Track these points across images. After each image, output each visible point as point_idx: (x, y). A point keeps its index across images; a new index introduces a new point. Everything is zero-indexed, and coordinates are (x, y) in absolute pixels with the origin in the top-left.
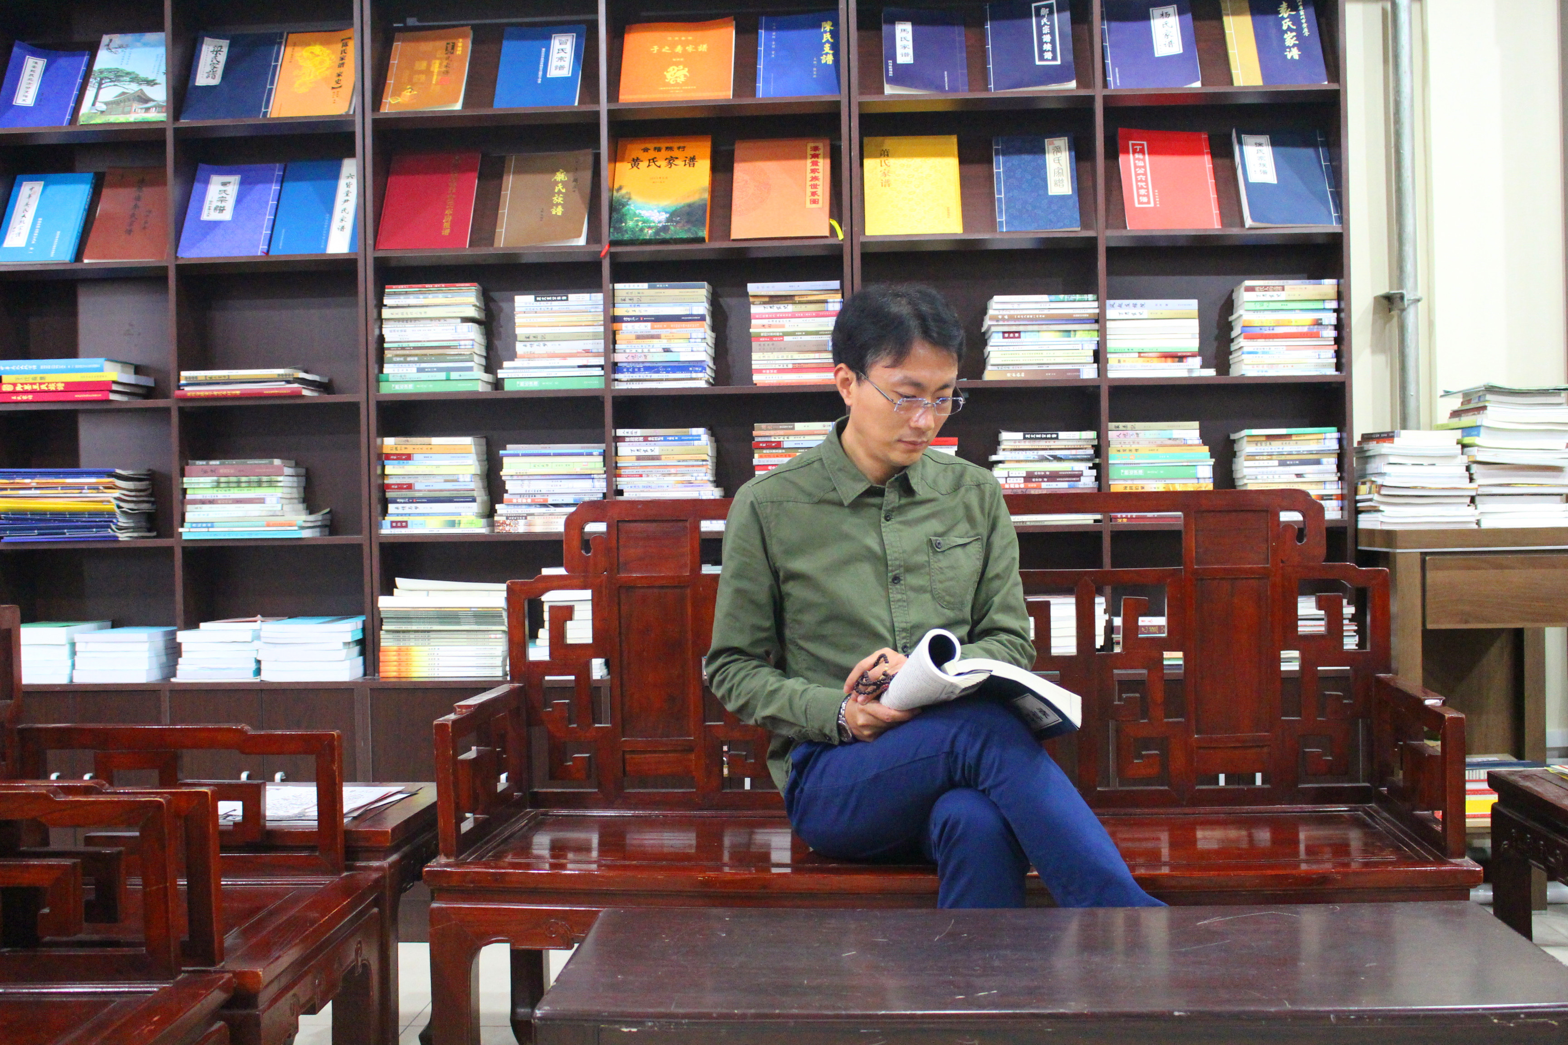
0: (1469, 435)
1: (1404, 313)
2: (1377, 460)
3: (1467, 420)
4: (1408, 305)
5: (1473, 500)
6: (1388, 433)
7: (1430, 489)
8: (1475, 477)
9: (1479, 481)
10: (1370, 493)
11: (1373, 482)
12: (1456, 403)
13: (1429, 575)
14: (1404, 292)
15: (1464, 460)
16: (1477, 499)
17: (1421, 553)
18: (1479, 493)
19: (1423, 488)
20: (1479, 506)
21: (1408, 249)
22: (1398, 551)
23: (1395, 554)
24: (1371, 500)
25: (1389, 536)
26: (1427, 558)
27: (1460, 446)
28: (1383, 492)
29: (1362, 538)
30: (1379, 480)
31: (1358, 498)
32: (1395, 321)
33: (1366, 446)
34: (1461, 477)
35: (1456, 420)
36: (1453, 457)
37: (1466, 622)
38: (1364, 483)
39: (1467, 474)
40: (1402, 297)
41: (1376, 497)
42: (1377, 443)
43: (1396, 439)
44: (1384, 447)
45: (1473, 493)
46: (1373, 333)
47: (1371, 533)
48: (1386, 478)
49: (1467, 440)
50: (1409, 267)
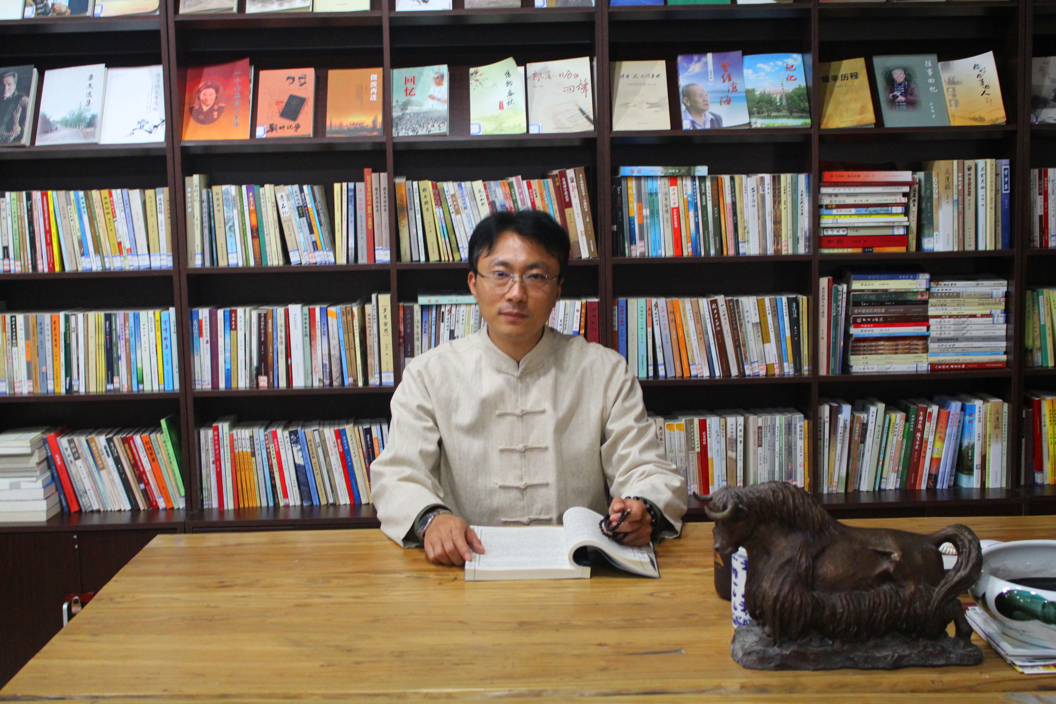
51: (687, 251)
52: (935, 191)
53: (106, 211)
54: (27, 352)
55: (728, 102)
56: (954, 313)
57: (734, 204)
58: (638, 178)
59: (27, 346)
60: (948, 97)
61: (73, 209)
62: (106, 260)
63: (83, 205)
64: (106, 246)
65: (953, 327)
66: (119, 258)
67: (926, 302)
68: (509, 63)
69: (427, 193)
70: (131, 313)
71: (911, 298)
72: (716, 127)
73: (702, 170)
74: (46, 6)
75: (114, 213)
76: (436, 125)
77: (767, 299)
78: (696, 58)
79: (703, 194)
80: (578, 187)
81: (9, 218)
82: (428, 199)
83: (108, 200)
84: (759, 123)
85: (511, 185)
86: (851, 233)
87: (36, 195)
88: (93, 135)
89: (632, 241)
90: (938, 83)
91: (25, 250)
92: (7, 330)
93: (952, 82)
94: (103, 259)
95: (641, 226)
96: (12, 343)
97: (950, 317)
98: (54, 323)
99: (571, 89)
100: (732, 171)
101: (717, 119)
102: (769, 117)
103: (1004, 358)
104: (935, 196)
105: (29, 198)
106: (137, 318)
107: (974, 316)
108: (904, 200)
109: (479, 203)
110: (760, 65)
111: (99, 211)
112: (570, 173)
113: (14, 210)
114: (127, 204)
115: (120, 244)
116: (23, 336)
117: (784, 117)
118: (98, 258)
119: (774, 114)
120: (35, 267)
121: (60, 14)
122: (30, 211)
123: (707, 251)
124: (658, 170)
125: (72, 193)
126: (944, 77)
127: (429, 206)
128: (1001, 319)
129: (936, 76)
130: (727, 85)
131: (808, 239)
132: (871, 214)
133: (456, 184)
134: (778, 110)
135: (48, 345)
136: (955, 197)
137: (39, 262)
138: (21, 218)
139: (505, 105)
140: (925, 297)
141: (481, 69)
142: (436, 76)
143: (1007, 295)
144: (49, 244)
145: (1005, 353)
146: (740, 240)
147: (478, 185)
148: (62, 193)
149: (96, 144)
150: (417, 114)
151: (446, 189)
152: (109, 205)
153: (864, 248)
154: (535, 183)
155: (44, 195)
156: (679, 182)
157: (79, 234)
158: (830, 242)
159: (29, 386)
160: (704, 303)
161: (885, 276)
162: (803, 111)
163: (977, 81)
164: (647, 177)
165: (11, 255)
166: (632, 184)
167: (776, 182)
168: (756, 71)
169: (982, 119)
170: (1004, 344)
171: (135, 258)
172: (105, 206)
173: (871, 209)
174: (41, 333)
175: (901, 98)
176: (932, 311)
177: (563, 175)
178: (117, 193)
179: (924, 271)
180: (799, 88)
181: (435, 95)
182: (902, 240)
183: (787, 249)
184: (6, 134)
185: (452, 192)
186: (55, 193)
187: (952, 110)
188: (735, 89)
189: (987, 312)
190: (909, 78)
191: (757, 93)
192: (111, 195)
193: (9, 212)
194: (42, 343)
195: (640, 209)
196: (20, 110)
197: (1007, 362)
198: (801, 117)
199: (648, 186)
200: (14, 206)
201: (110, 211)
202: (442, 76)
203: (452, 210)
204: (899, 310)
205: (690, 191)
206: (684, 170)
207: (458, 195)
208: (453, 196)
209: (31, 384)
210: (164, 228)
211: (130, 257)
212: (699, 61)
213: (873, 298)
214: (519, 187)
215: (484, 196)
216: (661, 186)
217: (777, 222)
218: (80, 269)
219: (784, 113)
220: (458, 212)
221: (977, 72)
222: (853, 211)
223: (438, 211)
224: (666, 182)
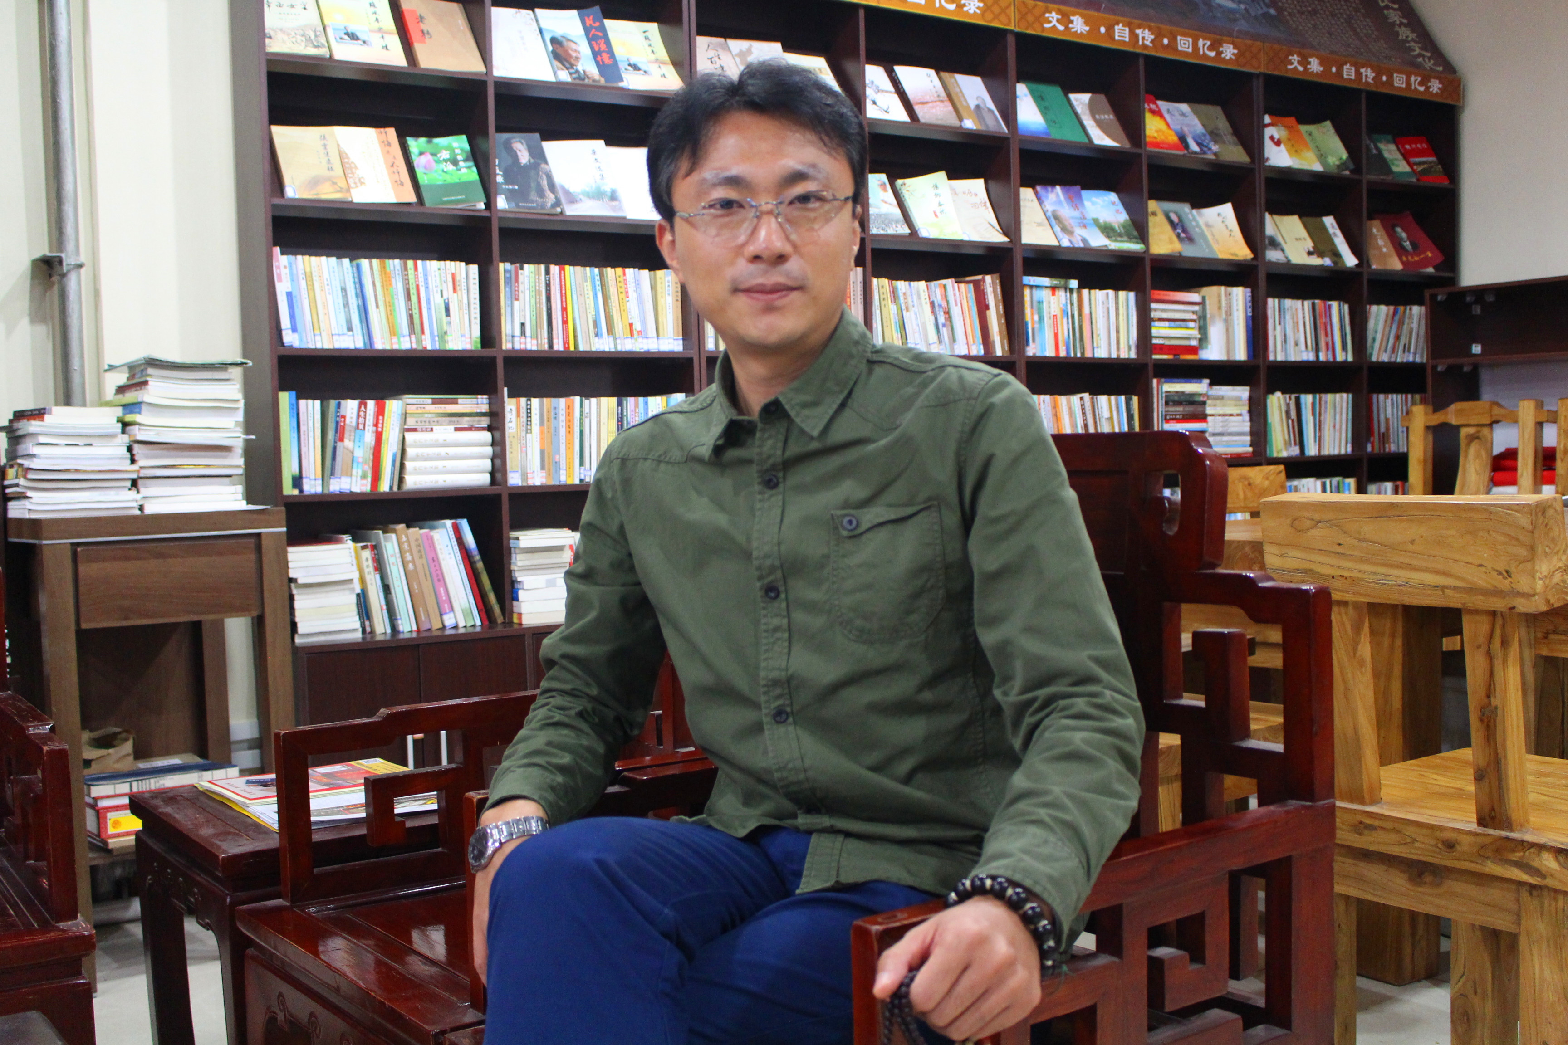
0: (131, 412)
1: (65, 279)
2: (28, 439)
3: (130, 397)
4: (69, 271)
5: (134, 483)
6: (39, 410)
7: (85, 472)
8: (136, 458)
9: (142, 462)
10: (17, 477)
11: (21, 465)
12: (122, 378)
13: (82, 568)
14: (63, 255)
15: (126, 439)
16: (140, 482)
17: (72, 544)
18: (142, 475)
19: (77, 471)
20: (142, 490)
21: (68, 209)
22: (45, 542)
23: (41, 546)
24: (17, 485)
25: (35, 526)
26: (79, 549)
27: (120, 425)
28: (31, 475)
29: (12, 529)
30: (26, 463)
31: (6, 483)
32: (56, 288)
33: (16, 425)
34: (121, 458)
35: (120, 396)
36: (112, 436)
37: (126, 619)
38: (12, 466)
39: (128, 455)
40: (60, 261)
41: (22, 482)
42: (28, 420)
43: (46, 417)
44: (33, 426)
45: (135, 476)
46: (32, 299)
47: (20, 521)
48: (35, 459)
49: (129, 418)
50: (69, 229)
51: (1063, 354)
52: (1208, 311)
53: (620, 290)
54: (542, 439)
55: (1085, 226)
56: (1221, 412)
57: (1091, 313)
58: (1031, 287)
59: (542, 432)
60: (1210, 237)
61: (588, 286)
62: (618, 341)
63: (598, 283)
64: (620, 327)
65: (1221, 424)
66: (629, 340)
67: (1204, 403)
68: (940, 176)
69: (884, 290)
70: (641, 399)
71: (1197, 399)
72: (1087, 246)
73: (1074, 284)
74: (577, 72)
75: (627, 292)
76: (899, 226)
77: (1113, 398)
78: (1049, 188)
79: (1072, 304)
80: (995, 292)
81: (527, 292)
82: (885, 296)
83: (621, 279)
84: (1114, 245)
85: (945, 286)
86: (1167, 342)
87: (554, 269)
88: (621, 209)
89: (1028, 344)
90: (1198, 226)
91: (542, 328)
92: (521, 415)
93: (1208, 225)
94: (615, 339)
95: (1033, 329)
96: (527, 429)
97: (1220, 415)
98: (569, 408)
99: (975, 205)
100: (1091, 287)
101: (1084, 240)
102: (1116, 241)
103: (1250, 449)
104: (1208, 316)
105: (547, 272)
106: (646, 403)
107: (1231, 415)
108: (1194, 317)
109: (923, 301)
110: (1094, 199)
111: (612, 290)
112: (988, 278)
113: (533, 284)
114: (638, 284)
115: (631, 325)
116: (538, 422)
117: (1126, 241)
118: (611, 339)
119: (1119, 239)
120: (551, 345)
121: (594, 81)
122: (548, 285)
123: (1075, 354)
124: (1045, 281)
125: (588, 269)
126: (1201, 222)
127: (886, 302)
128: (1247, 417)
129: (1194, 219)
130: (1076, 214)
131: (1138, 347)
132: (1177, 327)
133: (907, 283)
134: (1120, 235)
135: (562, 431)
136: (1224, 316)
137: (555, 341)
138: (538, 292)
139: (938, 214)
140: (1205, 399)
141: (909, 181)
142: (879, 183)
143: (1251, 399)
144: (565, 322)
145: (1251, 446)
146: (1095, 345)
147: (922, 284)
148: (579, 269)
149: (624, 218)
150: (880, 215)
151: (899, 287)
152: (622, 284)
153: (1175, 355)
154: (962, 286)
155: (562, 270)
156: (1057, 293)
157: (594, 313)
158: (1155, 348)
159: (542, 477)
160: (1075, 399)
161: (1183, 380)
162: (1136, 238)
163: (1222, 226)
164: (1037, 287)
165: (528, 333)
166: (1027, 292)
167: (1117, 297)
168: (1093, 204)
169: (1236, 255)
170: (1248, 438)
171: (645, 340)
172: (619, 285)
173: (1178, 323)
174: (555, 418)
175: (1183, 235)
176: (1209, 410)
177: (984, 280)
178: (630, 271)
179: (1206, 377)
180: (1126, 220)
181: (886, 199)
182: (1194, 350)
183: (1124, 355)
184: (540, 200)
185: (904, 291)
186: (572, 267)
187: (1215, 247)
188: (1084, 218)
189: (1239, 412)
190: (1180, 220)
191: (1101, 221)
192: (624, 274)
193: (527, 286)
194: (556, 430)
195: (1032, 314)
196: (544, 177)
197: (1253, 452)
198: (1137, 243)
199: (1037, 294)
200: (532, 280)
201: (623, 290)
202: (884, 184)
203: (903, 307)
204: (1190, 409)
205: (1064, 301)
206: (1062, 282)
207: (908, 293)
208: (904, 294)
209: (544, 474)
210: (671, 311)
211: (640, 340)
212: (1052, 191)
213: (1176, 398)
214: (954, 289)
215: (927, 297)
216: (1045, 294)
217: (1118, 332)
218: (594, 349)
219: (1125, 238)
220: (907, 310)
221: (1220, 219)
222: (1167, 324)
223: (893, 308)
224: (1049, 292)
